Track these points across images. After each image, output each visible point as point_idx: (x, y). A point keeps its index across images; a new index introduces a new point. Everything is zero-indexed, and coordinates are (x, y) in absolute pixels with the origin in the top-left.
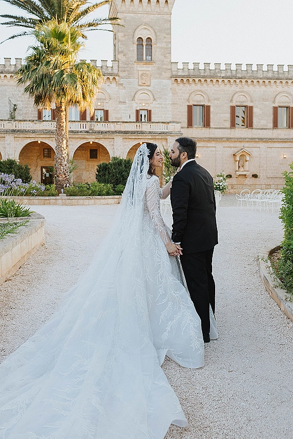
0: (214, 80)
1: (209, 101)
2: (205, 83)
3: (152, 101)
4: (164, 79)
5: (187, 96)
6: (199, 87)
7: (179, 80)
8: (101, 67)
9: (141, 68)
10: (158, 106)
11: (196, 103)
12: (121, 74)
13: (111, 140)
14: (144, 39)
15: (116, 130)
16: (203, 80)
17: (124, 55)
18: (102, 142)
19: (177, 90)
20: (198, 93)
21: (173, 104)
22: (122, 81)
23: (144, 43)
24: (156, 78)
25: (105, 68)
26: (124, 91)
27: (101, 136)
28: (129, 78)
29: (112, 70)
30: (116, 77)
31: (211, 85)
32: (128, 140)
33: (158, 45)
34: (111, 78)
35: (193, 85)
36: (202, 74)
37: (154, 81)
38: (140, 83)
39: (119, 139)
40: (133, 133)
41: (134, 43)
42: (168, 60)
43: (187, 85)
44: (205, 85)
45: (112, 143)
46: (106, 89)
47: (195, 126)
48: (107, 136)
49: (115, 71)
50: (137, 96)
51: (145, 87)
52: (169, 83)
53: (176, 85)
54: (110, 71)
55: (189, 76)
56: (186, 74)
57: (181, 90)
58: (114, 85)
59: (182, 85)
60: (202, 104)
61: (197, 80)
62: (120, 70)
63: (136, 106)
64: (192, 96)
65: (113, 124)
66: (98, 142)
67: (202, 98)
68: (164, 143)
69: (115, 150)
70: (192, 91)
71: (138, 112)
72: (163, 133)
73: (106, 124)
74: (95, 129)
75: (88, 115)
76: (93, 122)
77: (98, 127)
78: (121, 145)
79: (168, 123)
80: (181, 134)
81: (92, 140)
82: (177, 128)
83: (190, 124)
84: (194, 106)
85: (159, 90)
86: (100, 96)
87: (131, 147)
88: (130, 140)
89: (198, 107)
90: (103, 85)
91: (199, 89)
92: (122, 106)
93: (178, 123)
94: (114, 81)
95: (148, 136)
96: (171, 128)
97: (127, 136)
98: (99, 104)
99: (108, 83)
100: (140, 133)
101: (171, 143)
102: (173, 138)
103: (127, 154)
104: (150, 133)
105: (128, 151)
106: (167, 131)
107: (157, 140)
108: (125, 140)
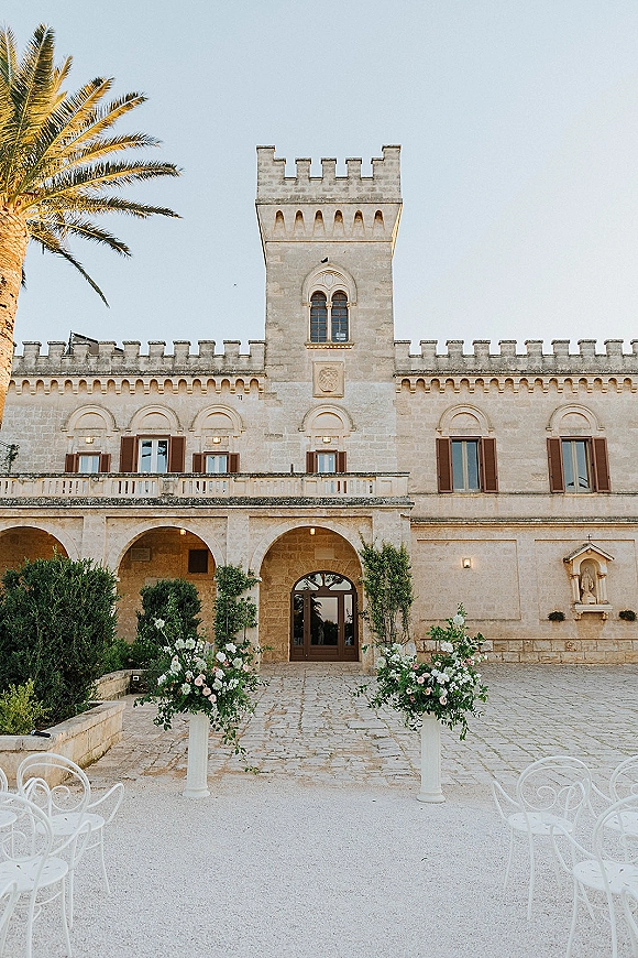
0: (502, 380)
1: (491, 429)
2: (479, 386)
3: (346, 432)
4: (376, 380)
5: (434, 418)
6: (464, 395)
7: (414, 380)
8: (224, 357)
9: (322, 356)
10: (362, 443)
11: (458, 434)
12: (270, 371)
13: (219, 521)
14: (329, 295)
15: (233, 495)
16: (472, 380)
17: (279, 330)
18: (195, 526)
19: (409, 405)
20: (463, 410)
21: (401, 437)
22: (273, 387)
23: (329, 304)
24: (356, 379)
25: (232, 358)
26: (278, 409)
27: (193, 512)
28: (291, 379)
29: (249, 362)
30: (261, 380)
31: (494, 391)
32: (264, 522)
33: (361, 306)
34: (247, 380)
35: (449, 392)
36: (471, 367)
37: (351, 386)
38: (318, 391)
39: (238, 520)
40: (277, 502)
41: (303, 304)
42: (387, 338)
43: (434, 392)
44: (479, 390)
45: (221, 530)
46: (235, 407)
47: (461, 490)
48: (209, 513)
49: (258, 366)
50: (309, 421)
51: (331, 400)
52: (389, 387)
53: (405, 392)
54: (244, 363)
55: (437, 373)
56: (431, 366)
57: (419, 404)
58: (254, 396)
59: (420, 393)
60: (474, 434)
61: (457, 379)
62: (269, 362)
63: (308, 443)
64: (449, 416)
65: (227, 480)
66: (184, 528)
67: (474, 422)
68: (364, 529)
69: (228, 547)
70: (447, 406)
71: (311, 457)
72: (361, 501)
73: (207, 481)
74: (178, 494)
75: (188, 468)
76: (174, 476)
77: (187, 488)
78: (244, 536)
79: (374, 475)
80: (409, 503)
81: (169, 523)
82: (399, 488)
83: (445, 484)
84: (454, 441)
85: (364, 406)
86: (219, 421)
87: (272, 539)
88: (269, 521)
89: (464, 444)
90: (226, 396)
91: (464, 400)
92: (274, 445)
93: (400, 474)
94: (254, 386)
95: (318, 510)
96: (381, 488)
97: (261, 512)
98: (216, 440)
99: (240, 392)
100: (295, 504)
101: (381, 527)
102: (387, 513)
103: (260, 558)
104: (324, 501)
105: (264, 552)
106: (370, 496)
107: (345, 522)
108: (256, 521)
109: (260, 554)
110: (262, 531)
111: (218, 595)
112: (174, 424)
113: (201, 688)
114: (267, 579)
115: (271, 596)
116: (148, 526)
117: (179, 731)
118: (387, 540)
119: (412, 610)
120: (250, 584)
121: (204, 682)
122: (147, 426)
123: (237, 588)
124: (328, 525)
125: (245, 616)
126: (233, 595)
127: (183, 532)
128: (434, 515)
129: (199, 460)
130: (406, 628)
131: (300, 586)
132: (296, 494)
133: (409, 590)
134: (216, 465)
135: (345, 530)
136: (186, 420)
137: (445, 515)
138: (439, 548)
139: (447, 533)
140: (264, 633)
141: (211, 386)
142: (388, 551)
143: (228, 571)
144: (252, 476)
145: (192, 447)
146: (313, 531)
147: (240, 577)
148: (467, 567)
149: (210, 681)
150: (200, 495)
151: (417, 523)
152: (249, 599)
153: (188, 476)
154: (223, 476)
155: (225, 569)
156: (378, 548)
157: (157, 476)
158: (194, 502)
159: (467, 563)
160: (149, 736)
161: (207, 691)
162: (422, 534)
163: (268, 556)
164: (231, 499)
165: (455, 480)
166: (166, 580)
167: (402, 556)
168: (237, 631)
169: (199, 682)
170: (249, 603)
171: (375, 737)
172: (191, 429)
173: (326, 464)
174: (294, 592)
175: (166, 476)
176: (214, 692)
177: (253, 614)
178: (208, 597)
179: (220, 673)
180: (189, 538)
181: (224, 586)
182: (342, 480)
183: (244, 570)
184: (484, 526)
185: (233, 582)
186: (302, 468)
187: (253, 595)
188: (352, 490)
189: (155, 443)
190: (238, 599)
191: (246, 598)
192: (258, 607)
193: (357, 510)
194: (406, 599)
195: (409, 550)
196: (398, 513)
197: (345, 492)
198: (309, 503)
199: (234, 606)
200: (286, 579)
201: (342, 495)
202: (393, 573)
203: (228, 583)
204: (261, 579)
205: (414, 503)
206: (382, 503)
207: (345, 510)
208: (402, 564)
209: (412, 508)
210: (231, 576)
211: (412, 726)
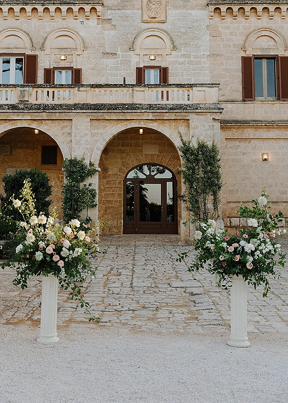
1: (286, 47)
2: (277, 14)
3: (168, 51)
4: (193, 9)
5: (239, 40)
6: (265, 21)
7: (223, 8)
10: (182, 60)
11: (259, 53)
12: (107, 2)
13: (66, 123)
15: (77, 102)
16: (271, 8)
18: (46, 127)
19: (220, 29)
20: (264, 33)
21: (213, 55)
22: (109, 14)
24: (176, 8)
26: (113, 33)
27: (44, 116)
28: (124, 7)
30: (99, 8)
32: (102, 123)
34: (87, 8)
35: (252, 18)
37: (173, 14)
38: (146, 18)
39: (81, 122)
40: (112, 107)
43: (241, 19)
44: (277, 17)
45: (67, 130)
46: (78, 30)
47: (261, 98)
48: (57, 116)
50: (138, 42)
51: (156, 25)
52: (203, 15)
53: (217, 18)
55: (243, 2)
57: (228, 28)
58: (93, 22)
59: (229, 19)
60: (272, 53)
61: (259, 8)
63: (137, 60)
64: (252, 38)
65: (72, 90)
66: (37, 127)
67: (272, 43)
68: (182, 129)
69: (73, 144)
70: (251, 30)
71: (140, 72)
72: (180, 107)
73: (56, 90)
74: (32, 101)
75: (40, 79)
76: (28, 86)
77: (39, 96)
78: (86, 134)
79: (191, 86)
80: (219, 109)
81: (25, 125)
82: (210, 96)
83: (248, 93)
84: (256, 58)
85: (183, 30)
86: (65, 42)
87: (108, 137)
88: (106, 123)
89: (264, 62)
90: (70, 22)
91: (265, 25)
92: (110, 62)
93: (212, 85)
94: (93, 14)
95: (146, 114)
96: (197, 96)
97: (99, 115)
98: (63, 58)
99: (81, 18)
100: (127, 109)
101: (197, 128)
102: (201, 117)
103: (100, 153)
104: (150, 107)
105: (102, 147)
106: (187, 103)
107: (167, 124)
108: (96, 123)
109: (98, 149)
110: (100, 131)
111: (66, 181)
112: (28, 44)
113: (51, 255)
114: (104, 169)
115: (108, 183)
116: (8, 127)
117: (34, 289)
118: (202, 138)
119: (221, 194)
120: (91, 173)
121: (54, 250)
122: (6, 46)
123: (81, 176)
124: (154, 126)
125: (87, 199)
126: (78, 181)
127: (36, 131)
128: (239, 118)
129: (49, 74)
130: (216, 208)
131: (131, 175)
132: (127, 100)
133: (218, 178)
134: (63, 78)
135: (166, 130)
136: (38, 41)
137: (248, 118)
138: (243, 145)
139: (249, 133)
140: (102, 212)
141: (58, 14)
142: (202, 146)
143: (74, 163)
144: (92, 86)
145: (44, 63)
146: (141, 131)
147: (83, 167)
148: (265, 160)
149: (58, 250)
150: (50, 101)
151: (225, 124)
152: (90, 185)
153: (40, 86)
154: (69, 86)
155: (71, 161)
156: (194, 145)
157: (15, 86)
158: (45, 108)
159: (265, 157)
160: (10, 293)
161: (56, 258)
162: (229, 134)
163: (106, 151)
164: (75, 105)
165: (256, 91)
166: (23, 170)
167: (213, 150)
168: (81, 210)
169: (50, 250)
170: (91, 188)
171: (192, 294)
172: (42, 48)
173: (152, 77)
174: (126, 180)
175: (22, 86)
176: (62, 258)
177: (94, 196)
178: (58, 183)
179: (67, 244)
180: (42, 136)
181: (70, 174)
182: (165, 90)
183: (87, 162)
184: (279, 127)
185: (78, 171)
186: (132, 80)
187: (93, 182)
188: (173, 99)
189: (13, 60)
190: (82, 185)
191: (87, 184)
192: (97, 192)
193: (177, 114)
194: (216, 185)
195: (219, 146)
196: (210, 117)
197: (168, 100)
198: (138, 108)
199: (78, 191)
200: (120, 169)
201: (165, 102)
202: (206, 165)
203: (73, 172)
204: (99, 169)
205: (223, 109)
206: (197, 109)
207: (167, 114)
208: (213, 157)
209: (221, 113)
210: (76, 167)
211: (224, 286)
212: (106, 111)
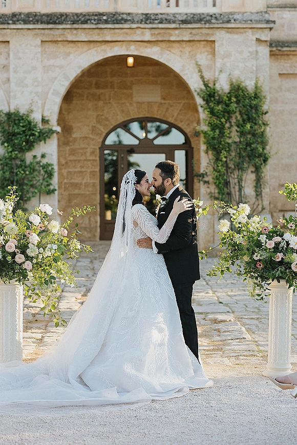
15: (16, 10)
32: (62, 48)
40: (80, 19)
45: (2, 60)
68: (203, 58)
69: (13, 84)
72: (198, 19)
78: (34, 68)
80: (268, 22)
87: (73, 72)
88: (69, 48)
95: (139, 32)
97: (57, 35)
100: (106, 22)
101: (227, 55)
102: (235, 36)
103: (58, 100)
104: (147, 18)
105: (63, 91)
106: (212, 10)
107: (176, 48)
108: (51, 48)
109: (56, 93)
110: (59, 61)
111: (2, 150)
113: (13, 255)
114: (67, 129)
115: (73, 152)
118: (236, 73)
119: (268, 171)
120: (44, 135)
121: (16, 247)
123: (27, 141)
124: (153, 53)
125: (39, 179)
126: (22, 150)
130: (259, 194)
131: (111, 139)
132: (107, 7)
133: (264, 144)
135: (175, 60)
140: (63, 203)
142: (237, 90)
143: (13, 118)
146: (130, 61)
147: (30, 126)
149: (23, 248)
151: (279, 49)
152: (43, 156)
155: (9, 115)
156: (223, 86)
161: (20, 258)
162: (286, 65)
163: (68, 97)
164: (14, 15)
167: (256, 96)
168: (29, 199)
169: (11, 247)
170: (44, 161)
171: (216, 321)
174: (103, 147)
177: (50, 175)
181: (9, 138)
183: (36, 117)
187: (49, 151)
190: (28, 157)
191: (39, 155)
192: (56, 168)
193: (194, 31)
194: (260, 155)
195: (266, 88)
196: (251, 36)
197: (177, 5)
198: (126, 21)
199: (23, 166)
200: (94, 129)
201: (173, 10)
202: (244, 120)
203: (14, 134)
204: (59, 129)
205: (274, 22)
206: (229, 22)
207: (177, 32)
208: (256, 108)
209: (271, 29)
210: (18, 125)
211: (259, 295)
212: (69, 26)
